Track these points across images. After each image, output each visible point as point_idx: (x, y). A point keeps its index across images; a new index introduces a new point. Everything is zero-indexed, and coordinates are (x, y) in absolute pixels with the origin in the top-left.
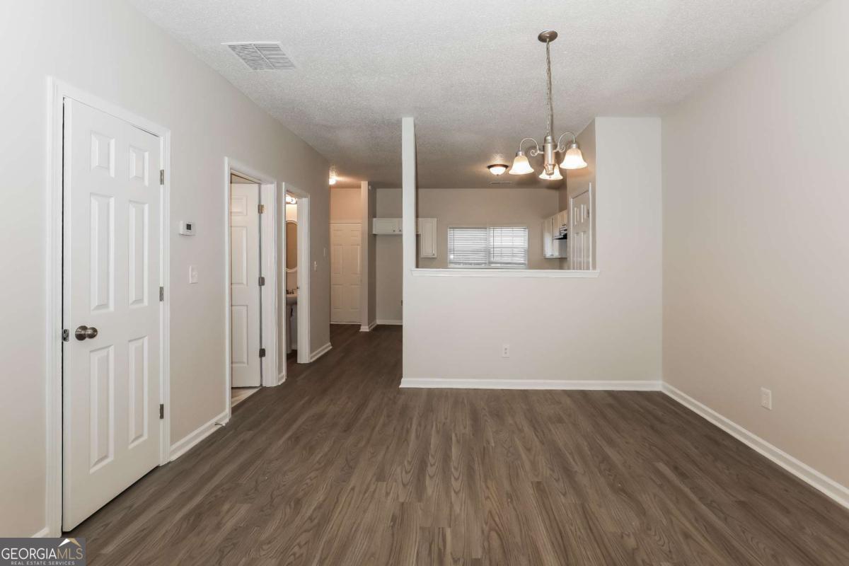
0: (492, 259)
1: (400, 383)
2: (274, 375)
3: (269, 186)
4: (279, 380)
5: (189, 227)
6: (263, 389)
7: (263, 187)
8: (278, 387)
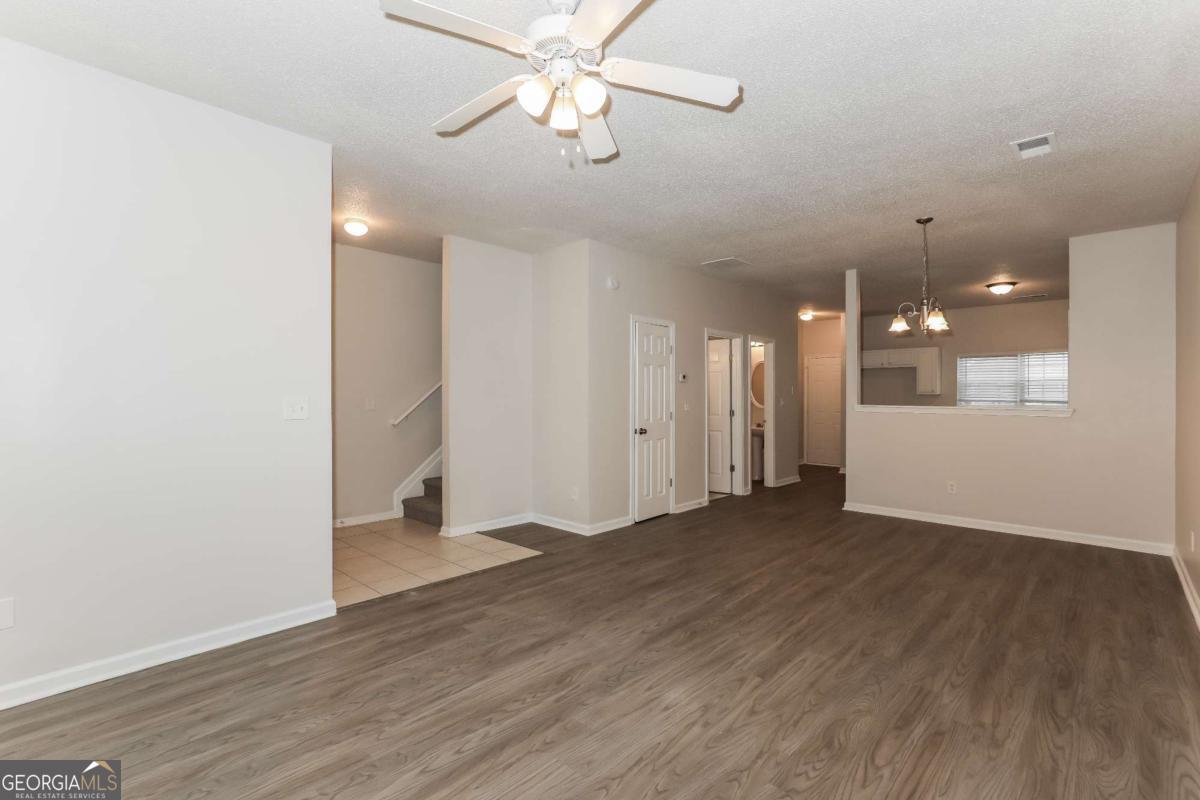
0: (1026, 396)
1: (843, 506)
2: (740, 488)
3: (738, 340)
4: (746, 491)
5: (684, 377)
6: (731, 496)
7: (733, 341)
8: (743, 497)
